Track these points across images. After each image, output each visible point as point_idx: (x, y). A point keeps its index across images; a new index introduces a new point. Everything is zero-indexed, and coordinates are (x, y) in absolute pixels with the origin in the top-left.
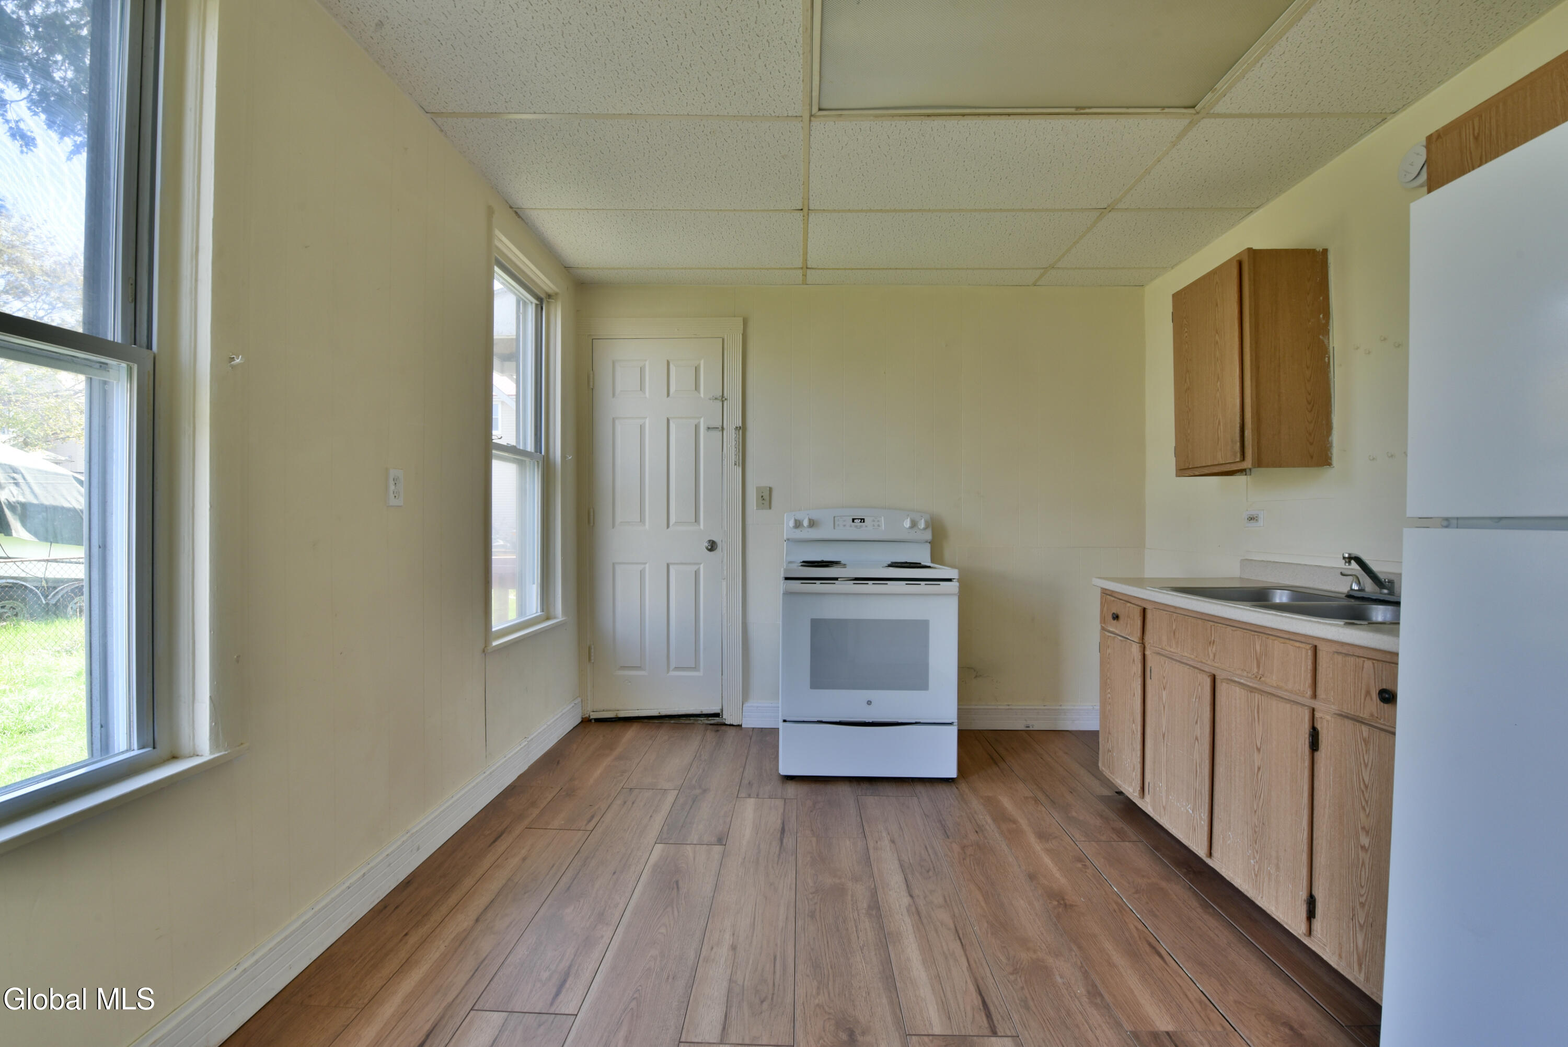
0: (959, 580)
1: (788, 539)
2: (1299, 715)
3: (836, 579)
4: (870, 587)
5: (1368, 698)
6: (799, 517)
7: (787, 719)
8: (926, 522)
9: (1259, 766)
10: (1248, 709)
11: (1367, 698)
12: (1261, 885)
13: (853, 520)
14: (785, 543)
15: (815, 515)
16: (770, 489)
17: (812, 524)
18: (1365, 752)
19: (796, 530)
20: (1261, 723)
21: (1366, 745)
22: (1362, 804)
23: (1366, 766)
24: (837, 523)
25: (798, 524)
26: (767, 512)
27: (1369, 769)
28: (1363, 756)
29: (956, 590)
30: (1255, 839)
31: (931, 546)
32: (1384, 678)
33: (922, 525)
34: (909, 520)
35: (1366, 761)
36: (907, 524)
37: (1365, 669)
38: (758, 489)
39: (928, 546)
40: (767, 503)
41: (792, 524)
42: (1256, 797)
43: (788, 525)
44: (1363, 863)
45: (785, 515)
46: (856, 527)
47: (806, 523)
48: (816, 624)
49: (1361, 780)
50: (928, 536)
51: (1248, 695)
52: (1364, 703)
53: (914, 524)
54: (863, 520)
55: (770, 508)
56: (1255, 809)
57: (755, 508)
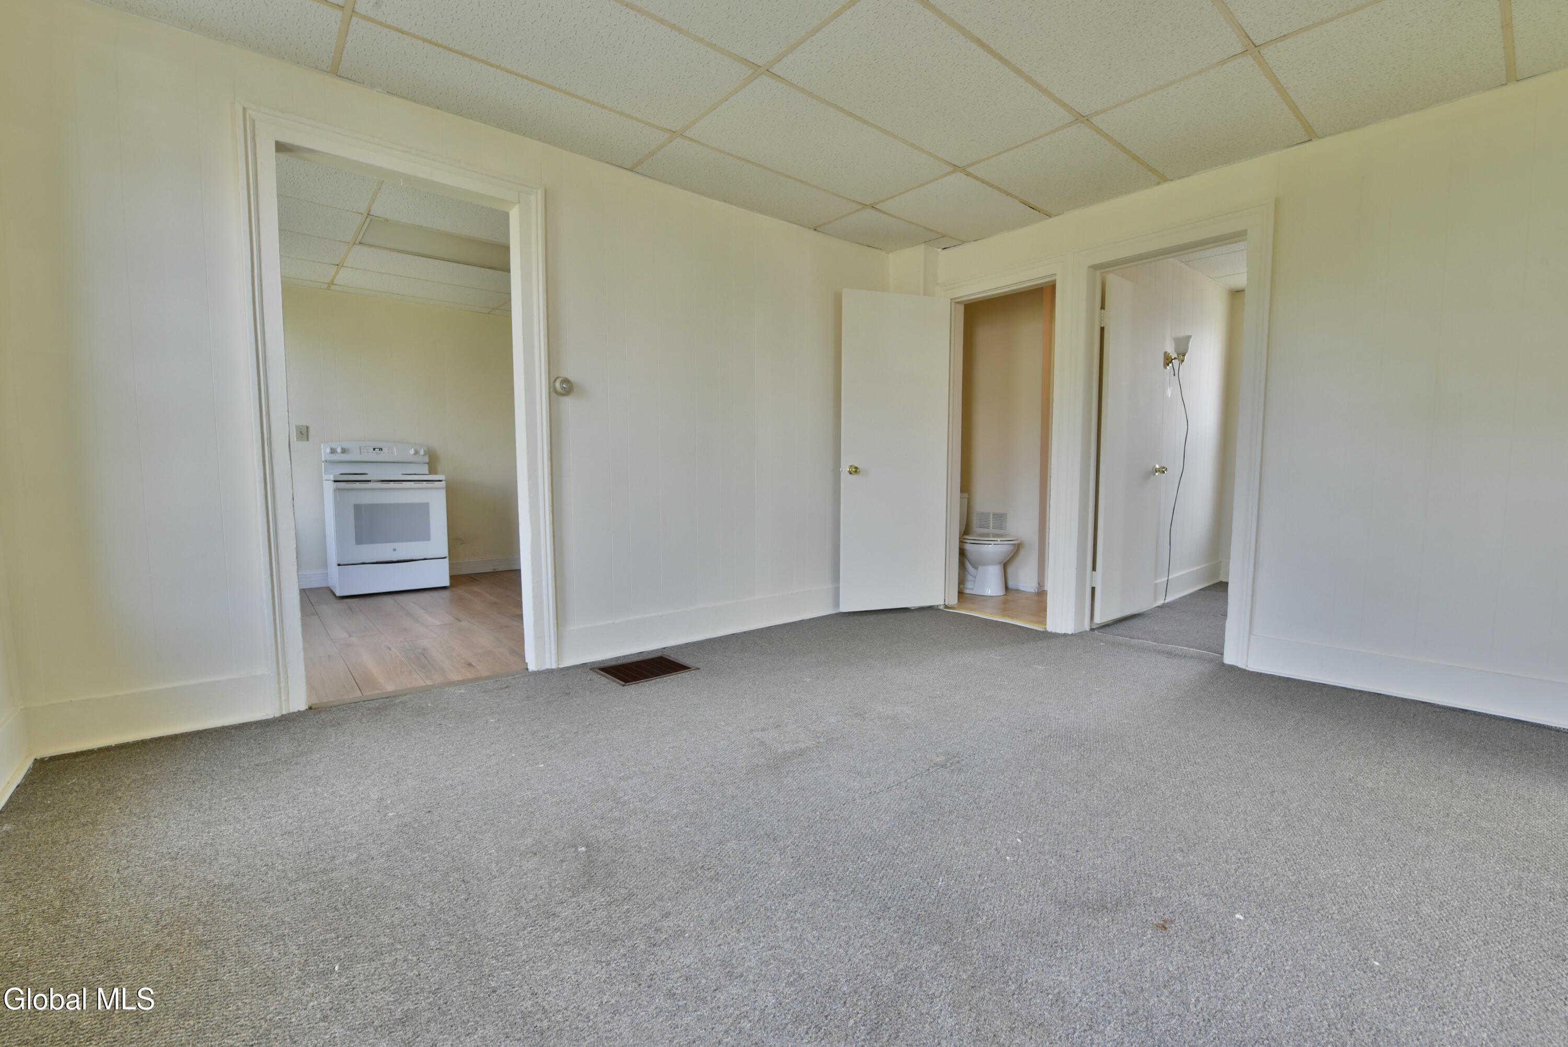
0: (445, 481)
1: (326, 461)
3: (370, 481)
4: (392, 485)
6: (333, 446)
7: (341, 563)
8: (425, 451)
13: (374, 449)
14: (323, 464)
15: (345, 445)
16: (307, 428)
17: (344, 451)
19: (332, 455)
24: (362, 450)
25: (333, 451)
26: (305, 443)
29: (444, 486)
31: (429, 466)
33: (422, 452)
34: (413, 449)
36: (412, 452)
38: (297, 427)
39: (427, 465)
40: (305, 437)
41: (328, 450)
43: (325, 451)
45: (322, 445)
46: (376, 453)
47: (339, 450)
48: (358, 508)
50: (426, 459)
53: (416, 452)
54: (381, 449)
55: (308, 440)
57: (295, 440)
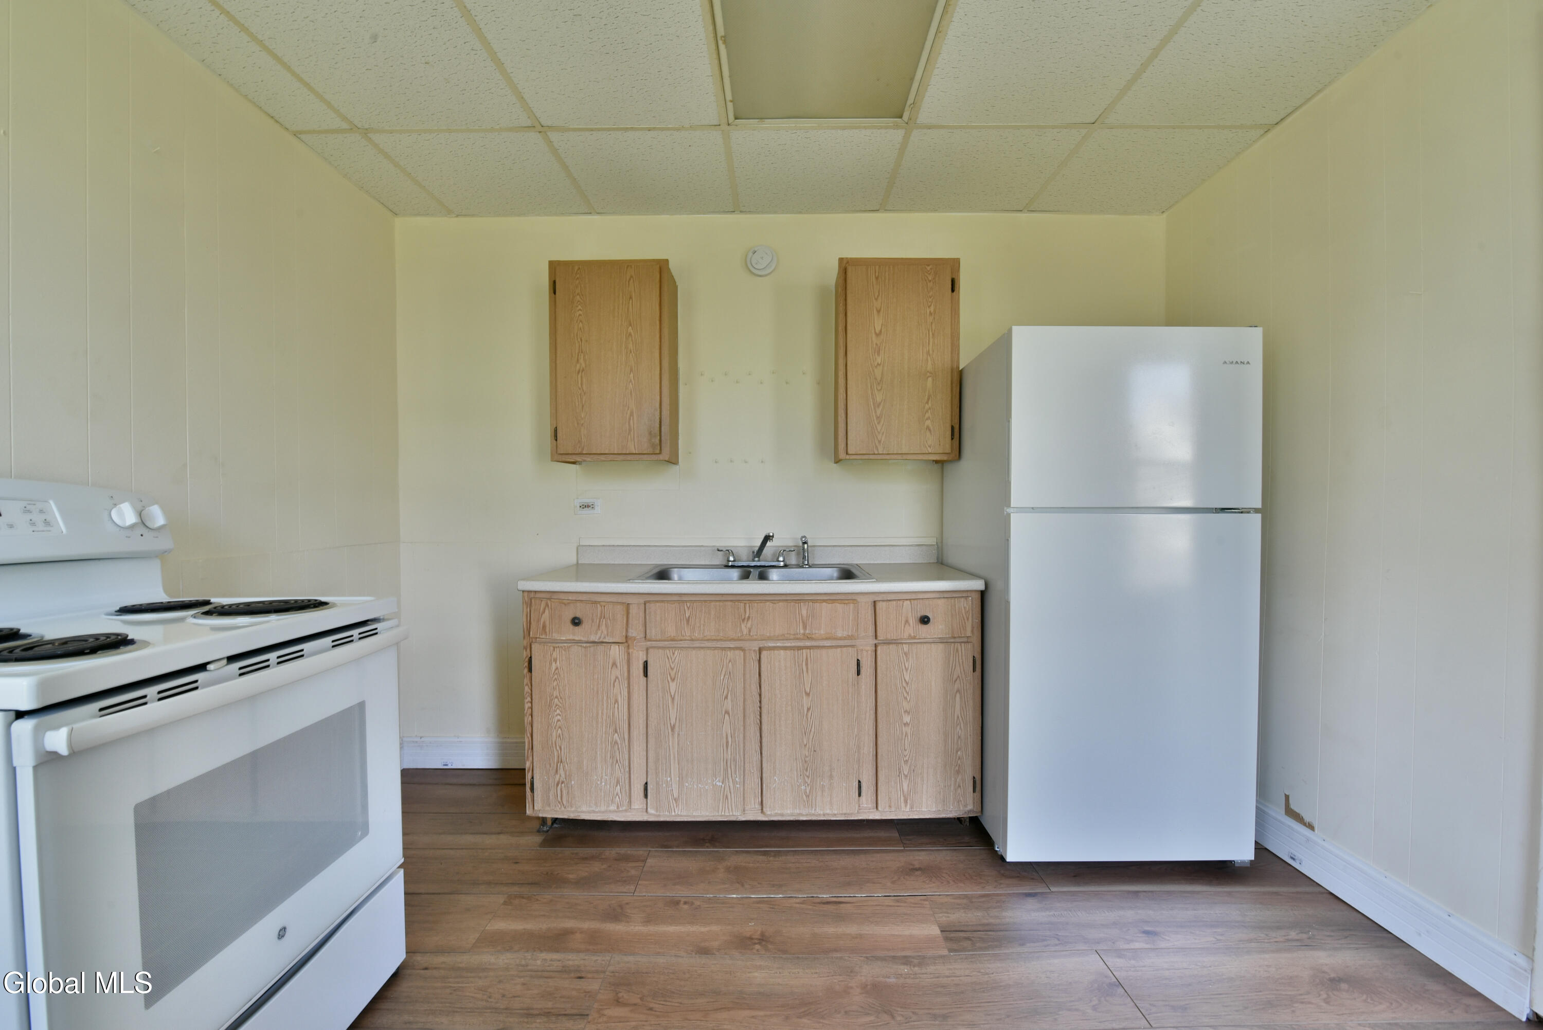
2: (849, 653)
5: (907, 624)
9: (809, 707)
10: (795, 665)
11: (906, 626)
12: (814, 801)
18: (905, 661)
20: (810, 671)
21: (906, 656)
22: (904, 696)
23: (907, 670)
27: (909, 671)
28: (905, 664)
30: (806, 768)
32: (919, 610)
35: (907, 667)
37: (904, 607)
42: (805, 734)
44: (906, 734)
49: (903, 680)
51: (794, 655)
52: (904, 630)
56: (805, 743)
